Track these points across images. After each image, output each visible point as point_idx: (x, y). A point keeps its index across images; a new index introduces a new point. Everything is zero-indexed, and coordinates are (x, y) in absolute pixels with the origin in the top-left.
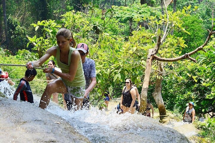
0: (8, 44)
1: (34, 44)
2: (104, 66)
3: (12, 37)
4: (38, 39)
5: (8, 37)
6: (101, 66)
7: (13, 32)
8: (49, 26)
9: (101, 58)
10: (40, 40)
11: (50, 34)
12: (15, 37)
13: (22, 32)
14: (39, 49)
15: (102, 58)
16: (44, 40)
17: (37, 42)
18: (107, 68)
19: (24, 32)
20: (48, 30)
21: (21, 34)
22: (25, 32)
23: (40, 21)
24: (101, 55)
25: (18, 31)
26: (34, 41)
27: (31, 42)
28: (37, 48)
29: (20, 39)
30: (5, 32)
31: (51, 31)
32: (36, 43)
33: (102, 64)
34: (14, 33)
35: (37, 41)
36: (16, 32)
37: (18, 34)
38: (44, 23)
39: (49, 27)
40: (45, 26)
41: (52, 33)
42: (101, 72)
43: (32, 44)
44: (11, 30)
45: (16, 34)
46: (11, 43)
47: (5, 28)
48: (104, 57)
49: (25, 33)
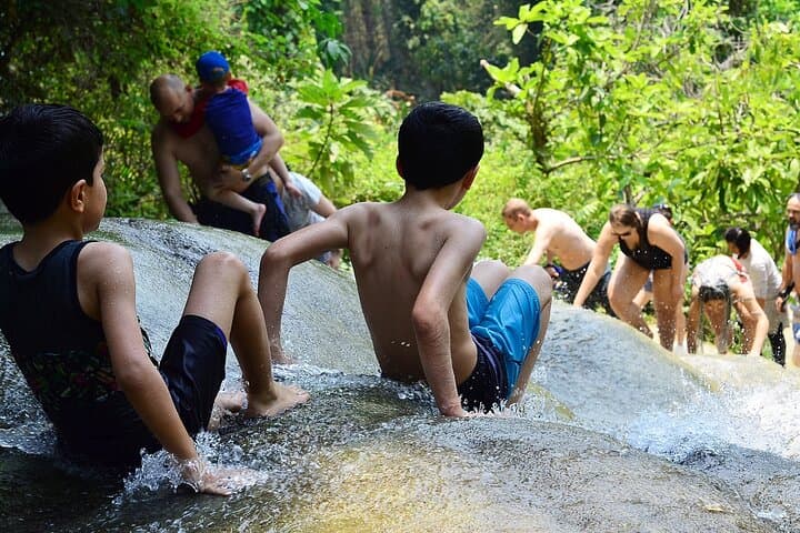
0: (399, 71)
1: (513, 88)
2: (777, 151)
3: (411, 44)
4: (526, 71)
5: (397, 46)
6: (767, 151)
7: (412, 26)
8: (564, 18)
9: (765, 123)
10: (533, 75)
11: (570, 50)
12: (423, 42)
13: (445, 21)
14: (530, 108)
15: (768, 121)
16: (546, 72)
17: (521, 81)
18: (787, 158)
19: (454, 21)
20: (560, 36)
21: (443, 30)
22: (458, 20)
23: (528, 6)
24: (764, 112)
25: (432, 20)
26: (512, 78)
27: (500, 83)
28: (525, 105)
29: (441, 48)
30: (385, 26)
31: (573, 39)
32: (518, 85)
33: (767, 142)
34: (416, 28)
35: (521, 77)
36: (424, 23)
37: (433, 31)
38: (543, 12)
39: (563, 26)
40: (548, 23)
41: (576, 46)
42: (765, 175)
43: (506, 90)
44: (406, 18)
45: (426, 32)
46: (409, 68)
47: (384, 13)
48: (774, 117)
49: (456, 26)
